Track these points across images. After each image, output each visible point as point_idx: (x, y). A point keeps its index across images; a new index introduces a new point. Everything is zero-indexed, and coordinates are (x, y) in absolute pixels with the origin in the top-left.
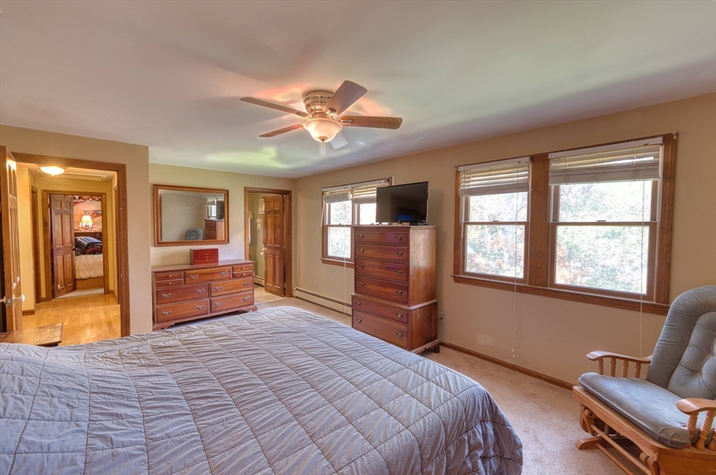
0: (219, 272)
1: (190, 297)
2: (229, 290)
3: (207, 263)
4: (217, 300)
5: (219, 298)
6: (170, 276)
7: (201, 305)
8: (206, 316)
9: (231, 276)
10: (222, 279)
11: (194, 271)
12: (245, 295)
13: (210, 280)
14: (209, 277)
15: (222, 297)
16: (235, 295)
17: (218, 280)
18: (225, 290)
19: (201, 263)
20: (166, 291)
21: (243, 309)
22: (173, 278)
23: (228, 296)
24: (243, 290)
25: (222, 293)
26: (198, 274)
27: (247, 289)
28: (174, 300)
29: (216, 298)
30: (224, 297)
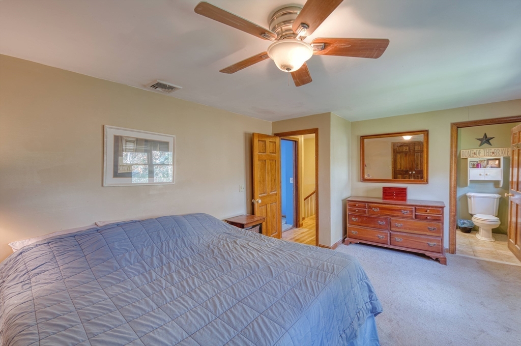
0: (400, 210)
1: (373, 226)
2: (410, 229)
3: (394, 199)
4: (398, 236)
5: (399, 233)
6: (357, 205)
7: (381, 235)
8: (385, 246)
9: (414, 216)
10: (403, 217)
11: (376, 204)
12: (431, 241)
13: (390, 215)
14: (388, 212)
15: (402, 234)
16: (416, 236)
17: (398, 216)
18: (405, 228)
19: (389, 199)
20: (354, 215)
21: (427, 254)
22: (359, 207)
23: (409, 235)
24: (427, 234)
25: (402, 230)
26: (379, 208)
27: (434, 234)
28: (360, 224)
29: (395, 233)
30: (404, 234)
